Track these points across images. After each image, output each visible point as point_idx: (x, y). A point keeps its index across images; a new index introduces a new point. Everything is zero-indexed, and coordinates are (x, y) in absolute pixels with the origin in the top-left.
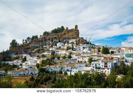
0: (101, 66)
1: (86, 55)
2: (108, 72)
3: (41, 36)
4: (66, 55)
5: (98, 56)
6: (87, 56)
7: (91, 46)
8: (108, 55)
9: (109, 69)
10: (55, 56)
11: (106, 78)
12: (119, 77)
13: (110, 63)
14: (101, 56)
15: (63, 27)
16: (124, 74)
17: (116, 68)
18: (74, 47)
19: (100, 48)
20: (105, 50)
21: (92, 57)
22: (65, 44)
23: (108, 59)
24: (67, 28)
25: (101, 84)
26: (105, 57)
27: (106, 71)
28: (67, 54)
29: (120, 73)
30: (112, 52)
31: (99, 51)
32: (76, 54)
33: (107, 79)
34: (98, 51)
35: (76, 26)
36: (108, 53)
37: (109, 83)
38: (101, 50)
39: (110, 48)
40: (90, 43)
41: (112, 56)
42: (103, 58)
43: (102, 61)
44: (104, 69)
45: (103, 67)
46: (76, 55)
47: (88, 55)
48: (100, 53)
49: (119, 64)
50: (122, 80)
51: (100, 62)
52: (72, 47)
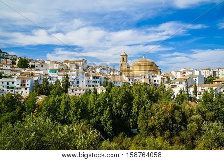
0: (15, 84)
2: (25, 93)
8: (27, 69)
9: (28, 89)
11: (22, 101)
12: (41, 98)
13: (30, 81)
14: (17, 71)
16: (47, 94)
17: (38, 87)
19: (16, 60)
20: (22, 62)
23: (27, 76)
25: (15, 109)
26: (23, 73)
27: (22, 92)
29: (41, 93)
30: (33, 66)
33: (24, 102)
36: (28, 67)
37: (26, 108)
39: (31, 60)
41: (33, 71)
42: (19, 74)
43: (18, 78)
44: (20, 88)
45: (19, 86)
48: (15, 66)
49: (41, 82)
50: (43, 102)
51: (15, 79)
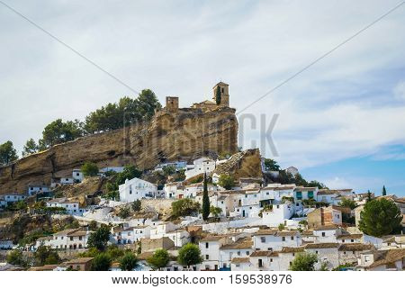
1: (276, 244)
3: (31, 144)
4: (173, 247)
5: (343, 248)
6: (286, 251)
7: (305, 195)
10: (108, 254)
15: (148, 96)
18: (214, 202)
21: (312, 252)
22: (160, 188)
24: (173, 101)
28: (178, 239)
31: (348, 220)
32: (223, 241)
34: (340, 221)
35: (221, 91)
38: (357, 213)
40: (299, 177)
46: (223, 247)
47: (290, 243)
52: (201, 202)
